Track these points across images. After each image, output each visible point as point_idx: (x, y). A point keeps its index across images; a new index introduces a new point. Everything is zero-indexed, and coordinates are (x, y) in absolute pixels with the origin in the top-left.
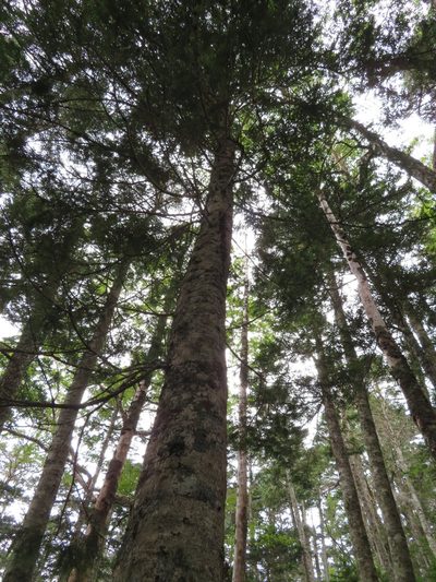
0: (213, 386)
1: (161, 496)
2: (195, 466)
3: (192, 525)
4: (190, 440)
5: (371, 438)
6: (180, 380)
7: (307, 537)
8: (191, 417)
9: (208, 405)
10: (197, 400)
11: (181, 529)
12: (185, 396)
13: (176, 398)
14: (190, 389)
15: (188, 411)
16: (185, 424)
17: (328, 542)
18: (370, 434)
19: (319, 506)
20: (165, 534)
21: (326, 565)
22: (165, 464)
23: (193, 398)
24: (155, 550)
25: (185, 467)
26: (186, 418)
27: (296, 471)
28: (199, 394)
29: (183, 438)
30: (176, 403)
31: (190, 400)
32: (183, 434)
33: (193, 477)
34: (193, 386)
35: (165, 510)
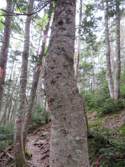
0: (71, 5)
1: (57, 36)
2: (66, 28)
3: (66, 42)
4: (64, 21)
5: (118, 36)
6: (61, 3)
7: (94, 64)
8: (64, 14)
9: (70, 11)
10: (66, 9)
11: (63, 43)
12: (62, 8)
13: (59, 9)
14: (64, 6)
15: (64, 13)
16: (63, 16)
17: (100, 65)
18: (118, 35)
19: (98, 57)
20: (59, 44)
21: (98, 71)
22: (58, 28)
23: (65, 9)
24: (57, 48)
25: (64, 28)
26: (63, 15)
27: (94, 47)
28: (67, 7)
29: (62, 20)
30: (60, 11)
31: (64, 9)
32: (62, 19)
33: (66, 31)
34: (65, 5)
35: (58, 39)
